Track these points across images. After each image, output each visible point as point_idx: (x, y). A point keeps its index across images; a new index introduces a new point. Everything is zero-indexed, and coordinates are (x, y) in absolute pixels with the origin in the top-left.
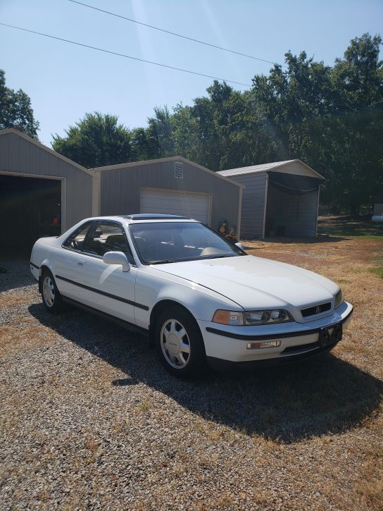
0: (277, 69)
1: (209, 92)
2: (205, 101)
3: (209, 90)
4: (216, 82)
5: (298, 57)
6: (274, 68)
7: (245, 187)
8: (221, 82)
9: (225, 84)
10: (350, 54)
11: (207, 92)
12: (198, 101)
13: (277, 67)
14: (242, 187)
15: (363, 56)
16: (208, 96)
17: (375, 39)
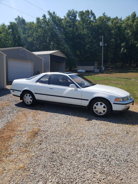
0: (44, 16)
1: (16, 20)
2: (15, 24)
3: (16, 19)
4: (19, 17)
5: (52, 13)
6: (43, 16)
7: (44, 59)
8: (20, 17)
9: (22, 18)
10: (68, 15)
11: (15, 20)
12: (11, 23)
13: (44, 15)
14: (43, 59)
15: (72, 16)
16: (15, 22)
17: (76, 12)
